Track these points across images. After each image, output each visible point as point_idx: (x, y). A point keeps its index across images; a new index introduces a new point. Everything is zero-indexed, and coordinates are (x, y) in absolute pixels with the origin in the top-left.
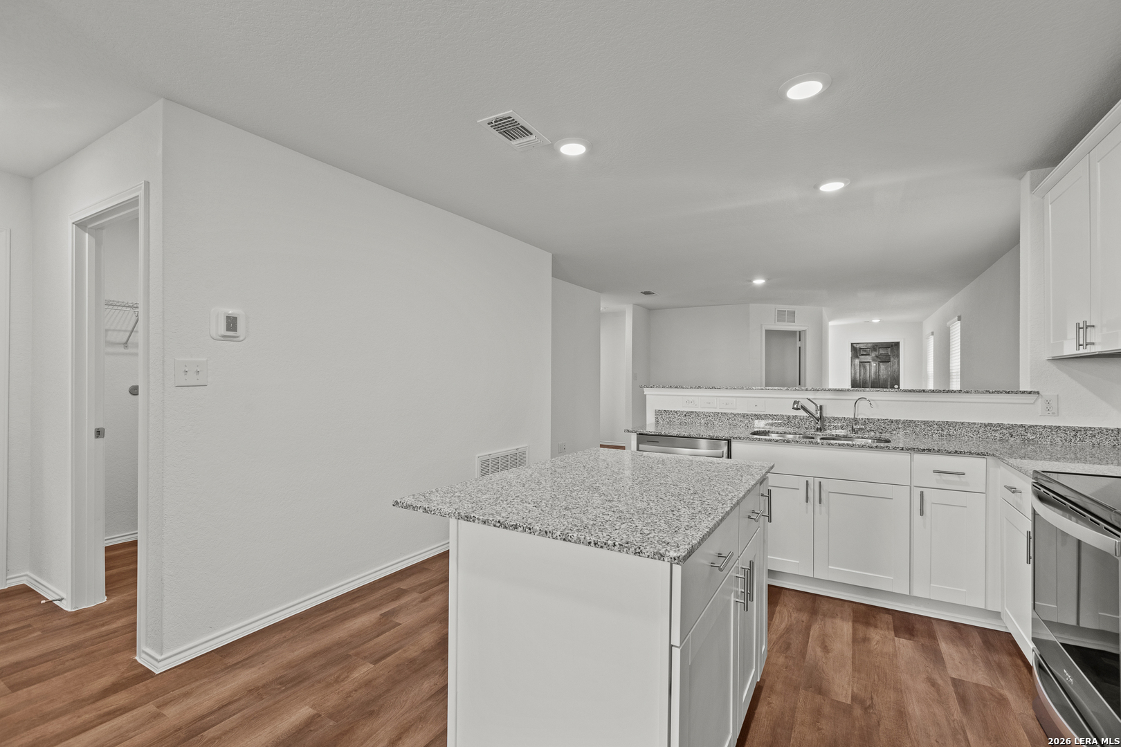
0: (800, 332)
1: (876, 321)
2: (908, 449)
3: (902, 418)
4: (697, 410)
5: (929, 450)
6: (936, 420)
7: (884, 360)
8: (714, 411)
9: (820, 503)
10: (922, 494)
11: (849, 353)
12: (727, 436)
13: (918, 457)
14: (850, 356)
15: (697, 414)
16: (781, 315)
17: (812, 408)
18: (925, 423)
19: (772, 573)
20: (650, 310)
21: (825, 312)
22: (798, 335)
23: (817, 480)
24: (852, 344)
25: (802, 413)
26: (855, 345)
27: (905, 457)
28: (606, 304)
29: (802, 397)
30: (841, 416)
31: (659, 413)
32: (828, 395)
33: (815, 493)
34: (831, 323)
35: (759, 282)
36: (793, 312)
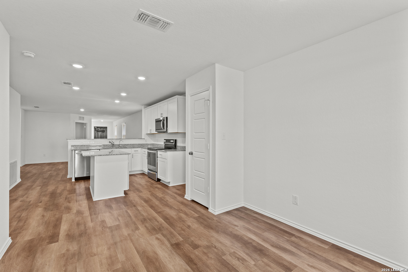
1: (102, 121)
2: (131, 148)
3: (127, 144)
4: (84, 145)
7: (103, 131)
10: (133, 155)
15: (84, 146)
16: (80, 118)
17: (112, 142)
18: (130, 144)
21: (92, 117)
22: (85, 124)
25: (111, 144)
26: (95, 127)
30: (117, 144)
31: (72, 146)
32: (115, 140)
35: (82, 110)
36: (83, 118)
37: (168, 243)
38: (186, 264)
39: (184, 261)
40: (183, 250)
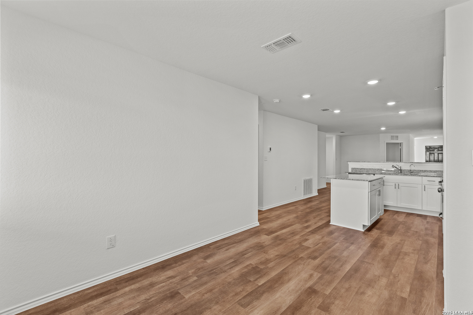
0: (400, 143)
1: (436, 137)
2: (421, 176)
4: (364, 168)
5: (426, 176)
6: (433, 170)
8: (369, 168)
9: (399, 188)
10: (425, 186)
11: (424, 150)
12: (373, 173)
13: (424, 177)
14: (425, 151)
16: (392, 137)
17: (397, 167)
19: (385, 206)
20: (341, 136)
21: (411, 135)
22: (400, 144)
23: (398, 184)
24: (426, 146)
26: (427, 147)
27: (420, 178)
28: (328, 135)
29: (395, 164)
30: (406, 169)
32: (402, 164)
33: (397, 186)
34: (415, 139)
35: (383, 129)
36: (397, 137)
37: (311, 284)
38: (288, 306)
39: (291, 303)
40: (309, 298)
